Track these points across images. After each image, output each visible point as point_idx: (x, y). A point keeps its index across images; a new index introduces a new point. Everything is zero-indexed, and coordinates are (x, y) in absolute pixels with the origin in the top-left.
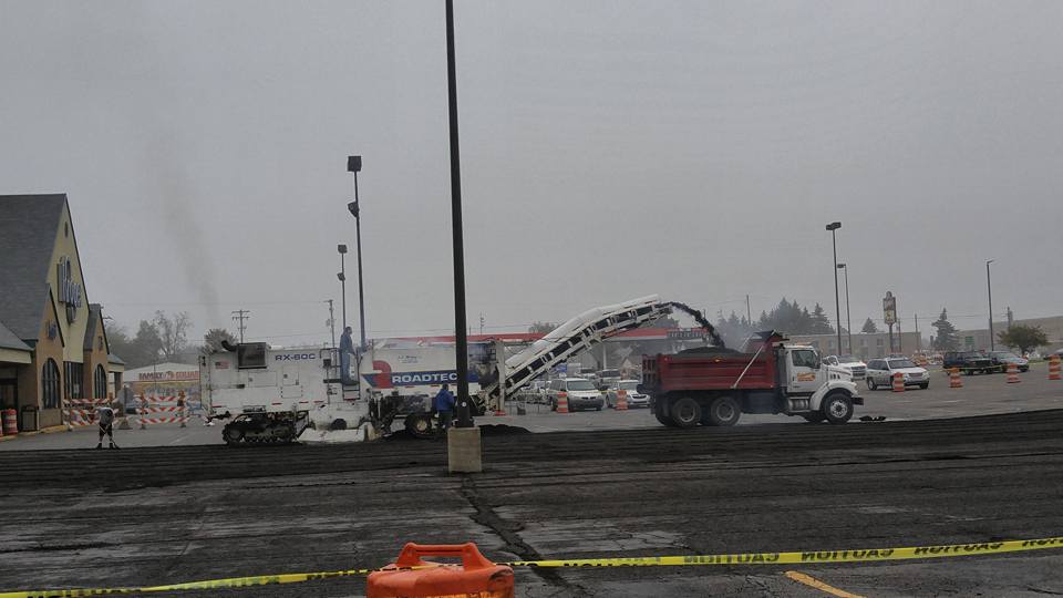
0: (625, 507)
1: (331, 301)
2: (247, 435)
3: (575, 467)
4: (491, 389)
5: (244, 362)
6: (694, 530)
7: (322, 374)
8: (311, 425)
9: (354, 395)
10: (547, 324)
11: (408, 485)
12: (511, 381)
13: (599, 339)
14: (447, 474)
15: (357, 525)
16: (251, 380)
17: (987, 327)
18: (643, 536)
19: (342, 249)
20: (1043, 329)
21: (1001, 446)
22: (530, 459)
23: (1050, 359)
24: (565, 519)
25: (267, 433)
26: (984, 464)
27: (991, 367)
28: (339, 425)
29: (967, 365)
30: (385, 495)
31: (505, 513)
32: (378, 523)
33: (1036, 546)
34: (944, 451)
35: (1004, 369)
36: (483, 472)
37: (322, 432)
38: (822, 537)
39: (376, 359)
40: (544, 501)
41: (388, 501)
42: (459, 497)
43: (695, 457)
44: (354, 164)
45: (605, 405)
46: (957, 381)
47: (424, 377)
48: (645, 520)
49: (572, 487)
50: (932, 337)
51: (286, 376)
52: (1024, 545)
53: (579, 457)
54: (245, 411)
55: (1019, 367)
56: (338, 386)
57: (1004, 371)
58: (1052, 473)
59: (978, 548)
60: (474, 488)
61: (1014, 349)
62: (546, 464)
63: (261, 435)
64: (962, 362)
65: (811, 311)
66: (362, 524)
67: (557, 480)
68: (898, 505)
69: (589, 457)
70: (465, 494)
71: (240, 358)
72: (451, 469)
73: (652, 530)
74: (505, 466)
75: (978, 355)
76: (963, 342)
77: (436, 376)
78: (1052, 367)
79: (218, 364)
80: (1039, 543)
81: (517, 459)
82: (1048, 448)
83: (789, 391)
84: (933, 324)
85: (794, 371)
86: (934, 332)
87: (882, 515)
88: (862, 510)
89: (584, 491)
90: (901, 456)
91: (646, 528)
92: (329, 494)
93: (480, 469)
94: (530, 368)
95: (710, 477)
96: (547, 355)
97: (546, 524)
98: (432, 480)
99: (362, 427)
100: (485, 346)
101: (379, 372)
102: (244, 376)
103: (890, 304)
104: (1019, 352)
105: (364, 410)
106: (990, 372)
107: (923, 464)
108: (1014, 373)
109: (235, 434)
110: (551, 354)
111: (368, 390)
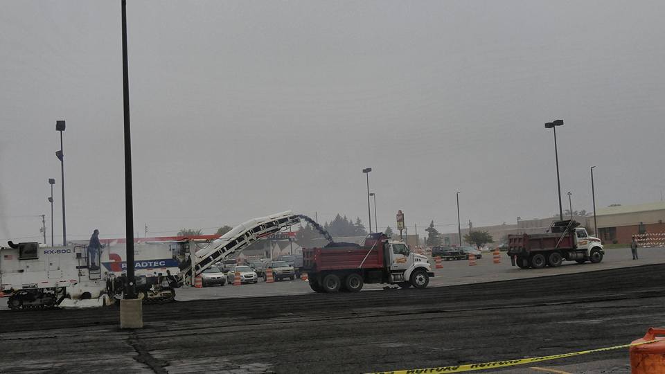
0: (236, 348)
1: (43, 216)
2: (24, 304)
3: (205, 323)
4: (186, 271)
5: (23, 255)
6: (279, 362)
7: (75, 263)
8: (68, 296)
9: (96, 276)
10: (190, 230)
11: (93, 338)
12: (199, 266)
13: (255, 239)
14: (119, 330)
15: (57, 365)
16: (28, 267)
17: (458, 232)
18: (247, 367)
19: (52, 181)
20: (490, 233)
21: (465, 304)
22: (175, 319)
23: (494, 251)
24: (197, 357)
25: (38, 302)
26: (454, 315)
27: (460, 256)
28: (86, 296)
29: (445, 255)
30: (76, 344)
31: (157, 355)
32: (71, 364)
33: (479, 368)
34: (431, 307)
35: (467, 257)
36: (145, 327)
37: (75, 301)
38: (358, 363)
39: (111, 253)
40: (183, 346)
41: (79, 348)
42: (127, 345)
43: (282, 314)
44: (61, 126)
45: (227, 282)
46: (440, 264)
47: (143, 263)
48: (249, 356)
49: (202, 337)
50: (425, 238)
51: (51, 264)
52: (472, 367)
53: (208, 317)
54: (24, 287)
55: (475, 256)
56: (85, 271)
57: (467, 259)
58: (495, 320)
59: (445, 370)
60: (137, 338)
61: (473, 245)
62: (186, 321)
63: (33, 303)
64: (444, 253)
65: (354, 222)
66: (61, 364)
67: (192, 332)
68: (403, 342)
69: (214, 316)
70: (131, 343)
71: (21, 253)
72: (121, 326)
73: (252, 363)
74: (159, 324)
75: (452, 248)
76: (443, 240)
77: (150, 263)
78: (495, 256)
79: (6, 256)
80: (481, 366)
81: (166, 319)
82: (493, 306)
83: (391, 269)
84: (426, 230)
85: (394, 257)
86: (426, 235)
87: (394, 349)
88: (382, 346)
89: (210, 338)
90: (406, 311)
91: (249, 361)
92: (39, 344)
93: (142, 326)
94: (211, 257)
95: (291, 327)
96: (222, 249)
97: (184, 361)
98: (110, 334)
99: (102, 297)
100: (182, 244)
101: (114, 261)
102: (23, 264)
103: (401, 218)
104: (476, 247)
105: (103, 286)
106: (459, 259)
107: (419, 316)
108: (473, 260)
109: (16, 303)
110: (225, 248)
111: (106, 273)
